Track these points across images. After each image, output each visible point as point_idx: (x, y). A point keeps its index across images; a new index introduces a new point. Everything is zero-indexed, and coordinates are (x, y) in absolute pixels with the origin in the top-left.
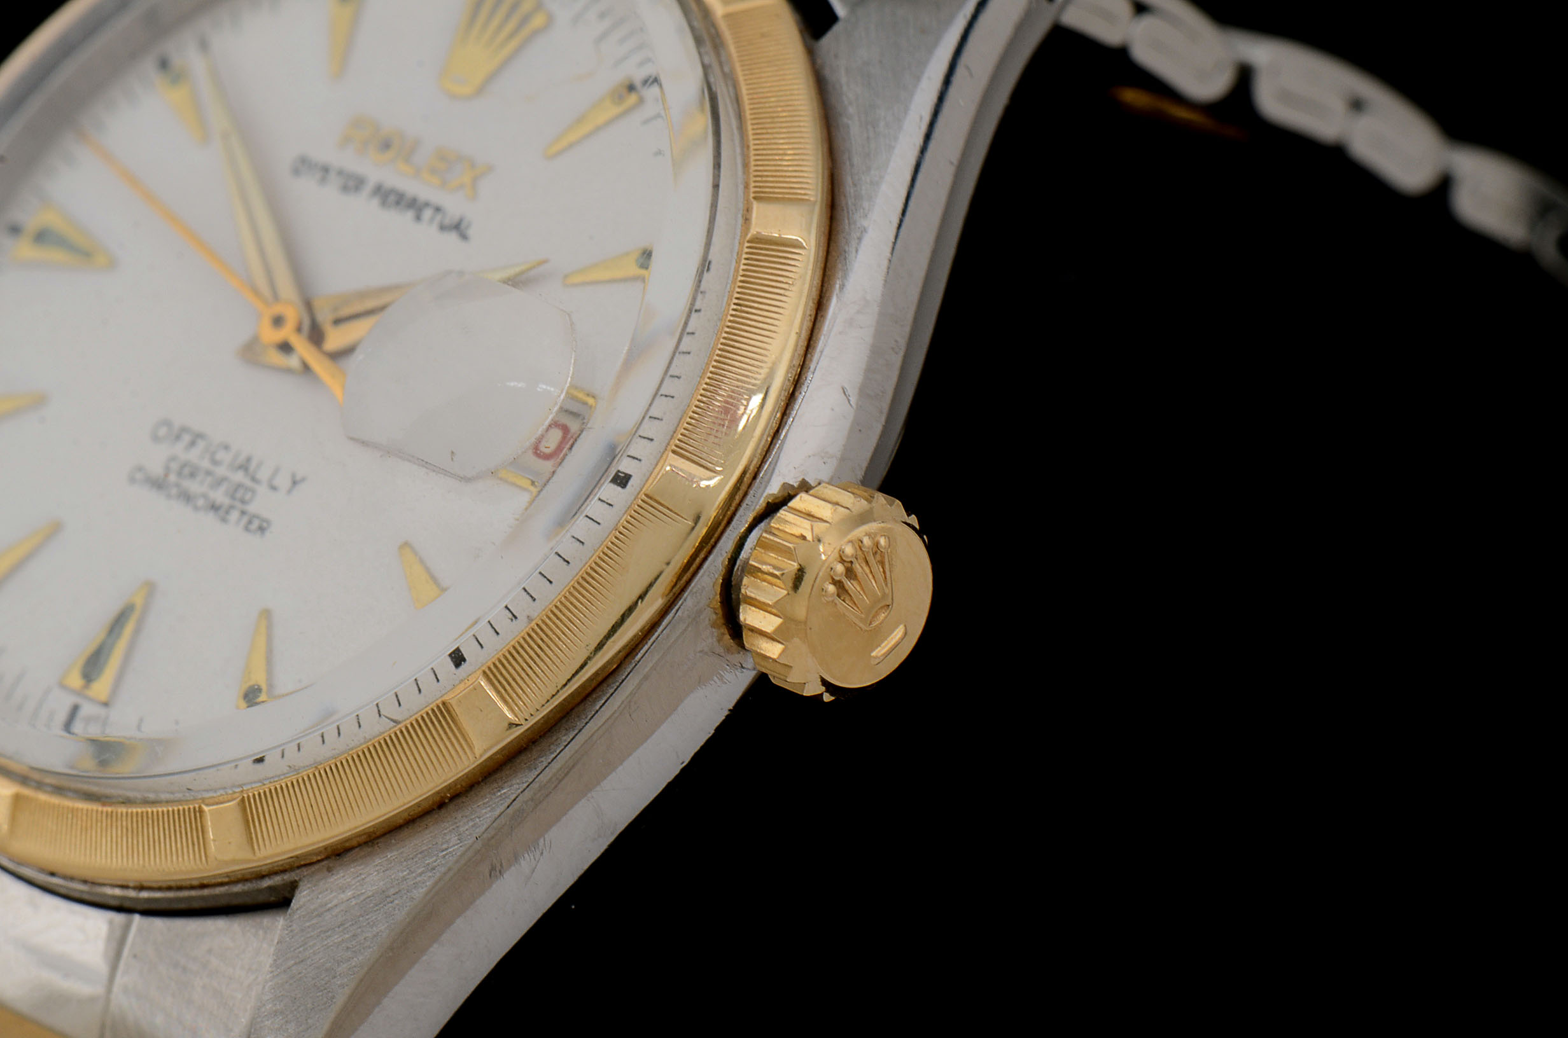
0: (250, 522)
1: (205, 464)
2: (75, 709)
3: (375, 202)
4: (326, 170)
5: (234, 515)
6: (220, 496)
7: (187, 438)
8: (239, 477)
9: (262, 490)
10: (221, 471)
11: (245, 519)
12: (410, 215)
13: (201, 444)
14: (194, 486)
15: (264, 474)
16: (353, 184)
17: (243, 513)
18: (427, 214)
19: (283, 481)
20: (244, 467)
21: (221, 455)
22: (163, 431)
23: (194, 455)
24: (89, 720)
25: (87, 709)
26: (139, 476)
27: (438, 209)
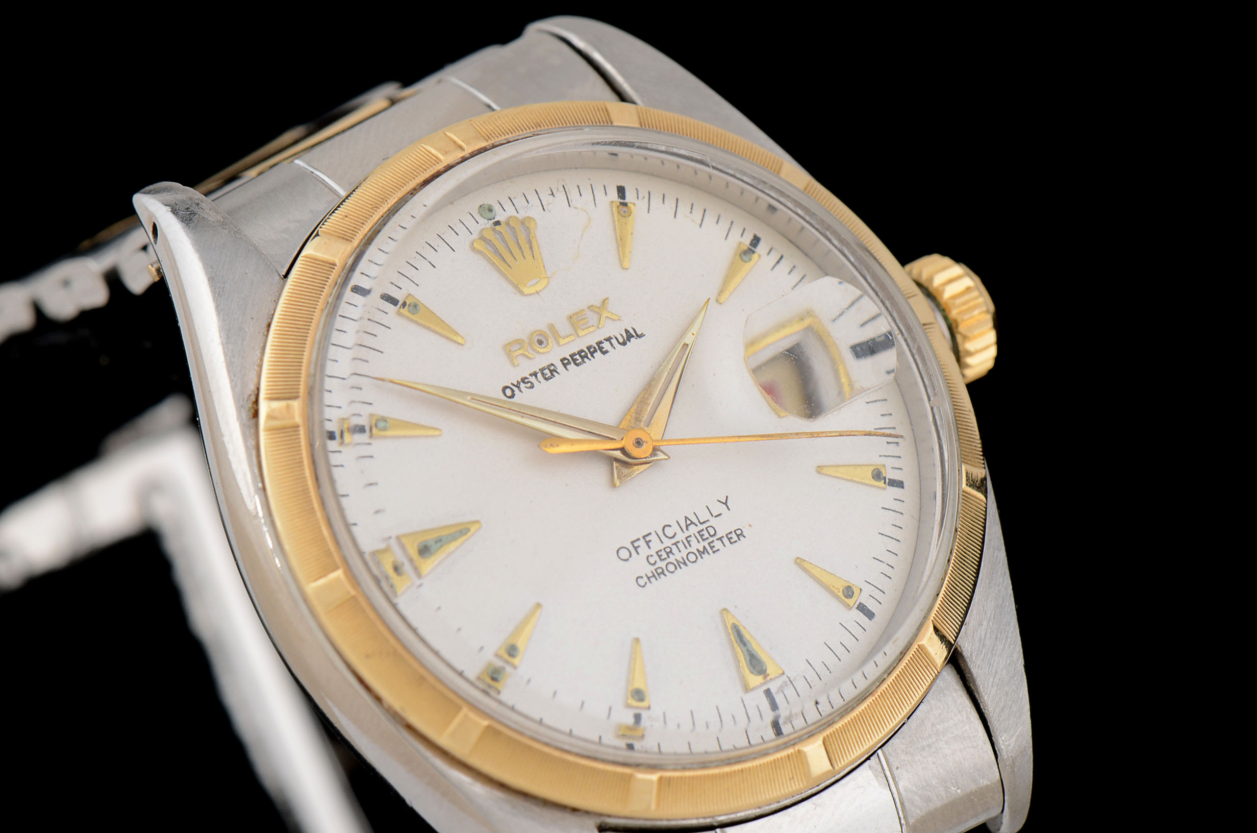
0: (729, 539)
1: (668, 543)
2: (768, 693)
3: (572, 367)
4: (523, 380)
5: (718, 545)
6: (696, 546)
7: (642, 543)
8: (693, 530)
9: (713, 522)
10: (681, 536)
11: (725, 540)
12: (598, 354)
13: (653, 537)
14: (678, 556)
15: (704, 516)
16: (549, 372)
17: (720, 539)
18: (606, 346)
19: (718, 508)
20: (689, 523)
21: (668, 532)
22: (624, 554)
23: (656, 545)
24: (781, 689)
25: (774, 687)
26: (641, 582)
27: (609, 339)
